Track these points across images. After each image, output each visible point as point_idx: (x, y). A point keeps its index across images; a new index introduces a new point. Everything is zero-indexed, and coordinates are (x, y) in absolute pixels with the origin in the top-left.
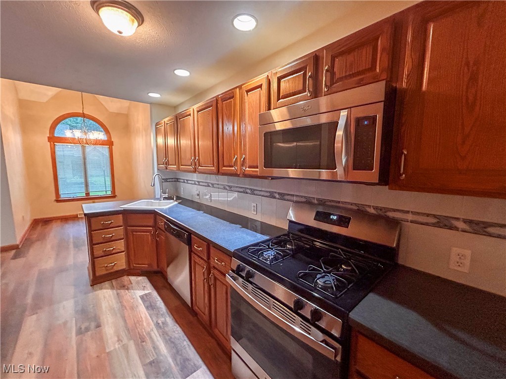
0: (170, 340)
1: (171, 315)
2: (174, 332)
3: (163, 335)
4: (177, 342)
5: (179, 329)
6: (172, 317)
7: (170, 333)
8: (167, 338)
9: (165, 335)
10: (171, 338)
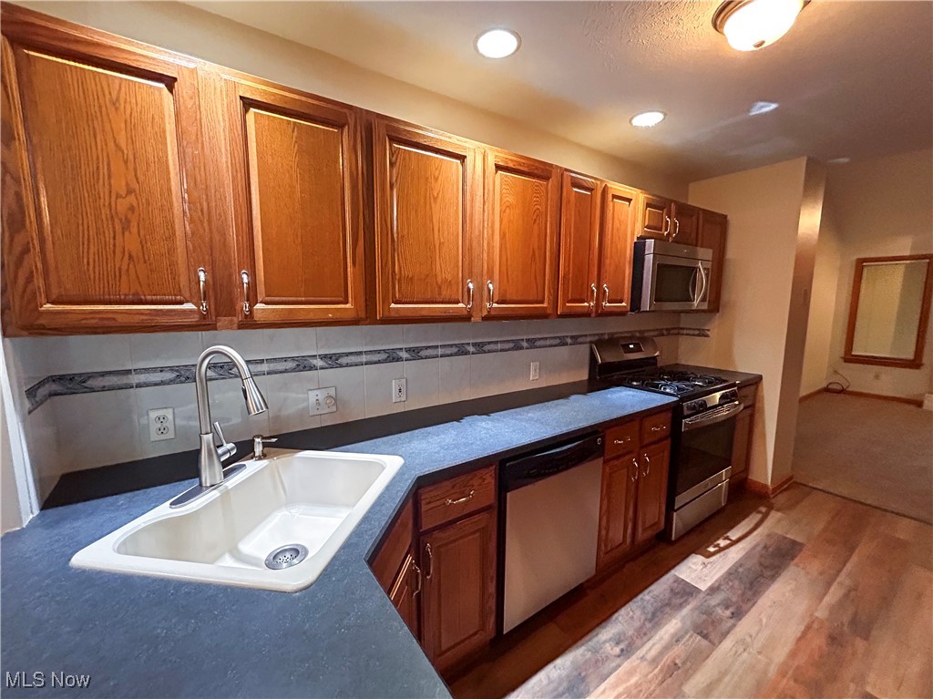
0: (650, 621)
1: (594, 633)
2: (632, 618)
3: (645, 634)
4: (650, 609)
5: (623, 611)
6: (597, 630)
7: (637, 624)
8: (648, 625)
9: (645, 630)
10: (646, 619)
